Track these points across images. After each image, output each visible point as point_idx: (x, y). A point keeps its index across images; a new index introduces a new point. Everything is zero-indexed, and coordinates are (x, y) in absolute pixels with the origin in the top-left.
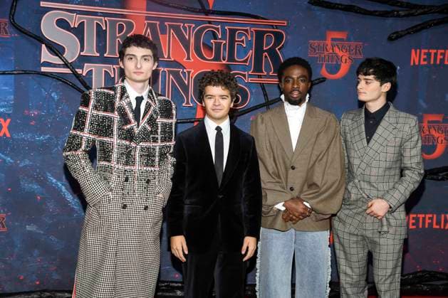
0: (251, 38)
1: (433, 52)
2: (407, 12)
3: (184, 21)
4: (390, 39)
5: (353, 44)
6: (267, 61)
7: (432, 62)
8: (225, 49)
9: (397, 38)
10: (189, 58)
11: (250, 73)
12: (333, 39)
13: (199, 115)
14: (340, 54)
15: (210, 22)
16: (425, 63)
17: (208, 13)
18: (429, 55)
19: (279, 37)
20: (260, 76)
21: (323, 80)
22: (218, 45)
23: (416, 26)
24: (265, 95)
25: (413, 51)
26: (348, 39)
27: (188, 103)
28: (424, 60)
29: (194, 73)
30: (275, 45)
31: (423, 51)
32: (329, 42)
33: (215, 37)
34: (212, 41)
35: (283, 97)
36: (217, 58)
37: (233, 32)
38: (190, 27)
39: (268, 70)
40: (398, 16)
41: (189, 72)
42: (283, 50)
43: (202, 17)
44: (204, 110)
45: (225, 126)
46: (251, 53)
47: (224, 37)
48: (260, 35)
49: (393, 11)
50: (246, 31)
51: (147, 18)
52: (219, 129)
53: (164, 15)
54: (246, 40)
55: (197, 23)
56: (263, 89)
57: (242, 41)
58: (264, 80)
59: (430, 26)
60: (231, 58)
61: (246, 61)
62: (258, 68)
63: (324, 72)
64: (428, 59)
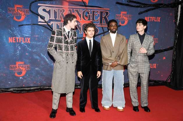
0: (99, 13)
1: (151, 17)
2: (144, 6)
3: (79, 9)
4: (139, 14)
5: (129, 15)
6: (104, 21)
7: (151, 21)
8: (91, 17)
9: (141, 14)
10: (81, 20)
11: (99, 24)
12: (123, 14)
13: (84, 36)
14: (125, 18)
15: (87, 9)
16: (149, 21)
17: (86, 6)
18: (150, 18)
19: (107, 13)
20: (101, 25)
21: (120, 26)
22: (89, 16)
23: (146, 10)
24: (103, 30)
25: (146, 17)
26: (127, 14)
27: (81, 33)
28: (149, 20)
29: (82, 24)
30: (106, 16)
31: (148, 17)
32: (121, 15)
33: (89, 14)
34: (88, 15)
35: (109, 31)
36: (89, 20)
37: (94, 12)
38: (81, 10)
39: (104, 23)
40: (141, 7)
41: (81, 24)
42: (108, 17)
43: (84, 8)
44: (86, 35)
45: (92, 39)
46: (99, 18)
47: (91, 14)
48: (101, 13)
49: (140, 6)
50: (98, 11)
51: (69, 8)
52: (90, 41)
53: (73, 7)
54: (98, 14)
55: (83, 9)
56: (103, 28)
57: (96, 15)
58: (103, 26)
59: (151, 10)
60: (93, 19)
61: (97, 20)
62: (101, 22)
63: (120, 23)
64: (150, 20)
